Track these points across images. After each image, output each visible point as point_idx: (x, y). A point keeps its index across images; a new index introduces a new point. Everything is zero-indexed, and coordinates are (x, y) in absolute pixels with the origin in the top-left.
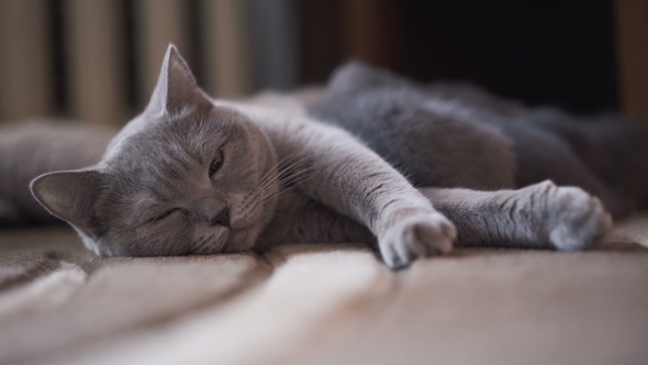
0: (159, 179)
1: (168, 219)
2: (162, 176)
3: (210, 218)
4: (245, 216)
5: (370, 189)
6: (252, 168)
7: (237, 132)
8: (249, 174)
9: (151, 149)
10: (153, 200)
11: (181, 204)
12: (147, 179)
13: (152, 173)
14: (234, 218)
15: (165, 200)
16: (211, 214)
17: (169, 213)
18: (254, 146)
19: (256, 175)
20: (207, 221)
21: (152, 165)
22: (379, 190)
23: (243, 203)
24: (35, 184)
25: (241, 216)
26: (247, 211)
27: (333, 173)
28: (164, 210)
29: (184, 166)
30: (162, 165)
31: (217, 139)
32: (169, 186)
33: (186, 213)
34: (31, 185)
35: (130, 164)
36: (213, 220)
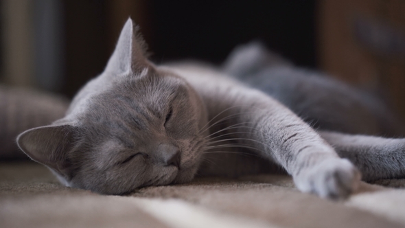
0: (126, 131)
1: (131, 162)
2: (129, 128)
3: (166, 160)
4: (192, 158)
5: (286, 137)
6: (193, 118)
7: (182, 91)
8: (191, 123)
9: (116, 105)
10: (121, 147)
11: (142, 150)
12: (116, 130)
13: (120, 126)
14: (184, 160)
15: (131, 147)
16: (167, 156)
17: (132, 157)
18: (193, 102)
19: (196, 124)
20: (164, 162)
21: (120, 119)
22: (294, 138)
23: (190, 146)
24: (22, 138)
25: (188, 158)
26: (193, 153)
27: (256, 124)
28: (129, 155)
29: (148, 119)
30: (127, 118)
31: (168, 96)
32: (133, 136)
33: (146, 156)
34: (18, 139)
35: (98, 119)
36: (168, 162)
